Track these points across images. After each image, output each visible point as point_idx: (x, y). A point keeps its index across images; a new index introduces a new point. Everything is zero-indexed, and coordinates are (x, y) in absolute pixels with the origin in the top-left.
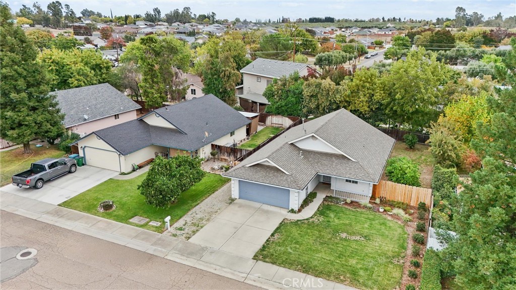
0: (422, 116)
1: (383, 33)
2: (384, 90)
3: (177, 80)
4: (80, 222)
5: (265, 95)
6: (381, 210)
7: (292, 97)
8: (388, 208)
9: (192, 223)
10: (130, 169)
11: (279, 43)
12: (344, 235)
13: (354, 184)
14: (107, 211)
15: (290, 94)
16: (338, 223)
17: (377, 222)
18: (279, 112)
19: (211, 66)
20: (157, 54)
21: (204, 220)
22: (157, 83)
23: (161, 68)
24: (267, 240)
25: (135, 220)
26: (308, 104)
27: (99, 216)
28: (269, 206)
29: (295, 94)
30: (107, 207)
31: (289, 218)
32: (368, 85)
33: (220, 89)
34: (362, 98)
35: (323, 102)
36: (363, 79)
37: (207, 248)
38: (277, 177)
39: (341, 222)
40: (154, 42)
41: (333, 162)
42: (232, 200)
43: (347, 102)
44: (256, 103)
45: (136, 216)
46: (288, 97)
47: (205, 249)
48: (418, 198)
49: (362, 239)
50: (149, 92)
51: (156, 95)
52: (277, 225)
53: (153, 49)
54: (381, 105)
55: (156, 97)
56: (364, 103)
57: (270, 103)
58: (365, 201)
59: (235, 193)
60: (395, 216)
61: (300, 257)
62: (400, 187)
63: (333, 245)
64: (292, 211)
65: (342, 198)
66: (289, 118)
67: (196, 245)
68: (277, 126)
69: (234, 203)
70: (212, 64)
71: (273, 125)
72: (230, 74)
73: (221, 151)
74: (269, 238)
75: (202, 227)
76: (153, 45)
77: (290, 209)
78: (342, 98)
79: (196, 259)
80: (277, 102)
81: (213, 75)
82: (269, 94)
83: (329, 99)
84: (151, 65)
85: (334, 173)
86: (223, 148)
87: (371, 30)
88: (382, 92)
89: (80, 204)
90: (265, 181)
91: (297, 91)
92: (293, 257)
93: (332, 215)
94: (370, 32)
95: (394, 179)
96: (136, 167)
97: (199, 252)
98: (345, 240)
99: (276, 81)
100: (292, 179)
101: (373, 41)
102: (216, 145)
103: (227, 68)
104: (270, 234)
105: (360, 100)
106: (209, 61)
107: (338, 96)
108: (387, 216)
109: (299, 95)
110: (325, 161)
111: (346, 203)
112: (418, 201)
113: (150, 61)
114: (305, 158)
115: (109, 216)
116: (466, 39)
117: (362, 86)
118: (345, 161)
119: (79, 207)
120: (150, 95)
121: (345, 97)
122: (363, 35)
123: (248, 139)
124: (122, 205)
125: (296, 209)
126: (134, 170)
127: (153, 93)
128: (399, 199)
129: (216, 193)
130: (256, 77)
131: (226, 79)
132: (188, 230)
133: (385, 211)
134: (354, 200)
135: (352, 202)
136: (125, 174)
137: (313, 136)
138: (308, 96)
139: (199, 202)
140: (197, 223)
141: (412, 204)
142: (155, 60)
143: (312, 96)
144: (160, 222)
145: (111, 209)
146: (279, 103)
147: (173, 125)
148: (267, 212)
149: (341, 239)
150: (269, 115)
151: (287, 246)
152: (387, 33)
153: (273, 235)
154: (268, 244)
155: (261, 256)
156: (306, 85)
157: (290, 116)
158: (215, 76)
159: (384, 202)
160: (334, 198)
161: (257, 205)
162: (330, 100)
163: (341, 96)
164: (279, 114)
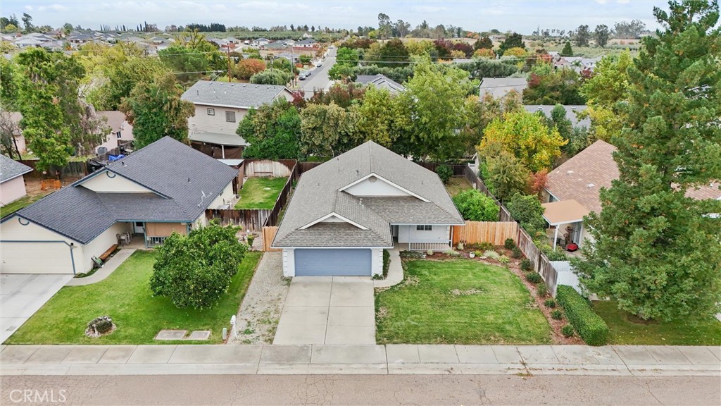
0: (450, 142)
1: (303, 46)
2: (404, 114)
3: (90, 119)
4: (72, 360)
5: (240, 132)
6: (472, 255)
7: (283, 132)
8: (478, 252)
9: (258, 320)
10: (89, 267)
11: (187, 60)
12: (457, 292)
13: (428, 232)
14: (107, 334)
15: (280, 129)
16: (439, 279)
17: (477, 269)
18: (266, 155)
19: (146, 94)
20: (51, 79)
21: (272, 313)
22: (57, 127)
23: (61, 103)
24: (376, 318)
25: (163, 335)
26: (310, 138)
27: (98, 344)
28: (343, 277)
29: (286, 128)
30: (104, 327)
31: (380, 286)
32: (384, 108)
33: (164, 129)
34: (381, 127)
35: (330, 136)
36: (377, 101)
37: (308, 347)
38: (352, 235)
39: (441, 277)
40: (46, 60)
41: (402, 207)
42: (288, 281)
43: (361, 132)
44: (219, 146)
45: (160, 330)
46: (276, 132)
47: (305, 348)
48: (502, 234)
49: (478, 291)
50: (46, 143)
51: (59, 148)
52: (373, 299)
53: (46, 72)
54: (405, 131)
55: (59, 151)
56: (385, 133)
57: (248, 144)
58: (449, 250)
59: (289, 269)
60: (489, 259)
61: (432, 328)
62: (482, 225)
63: (454, 305)
64: (377, 277)
65: (421, 250)
66: (281, 162)
67: (289, 346)
68: (263, 175)
69: (293, 283)
70: (148, 91)
71: (257, 175)
72: (179, 106)
73: (222, 217)
74: (376, 315)
75: (277, 323)
76: (45, 65)
77: (373, 275)
78: (356, 129)
79: (304, 364)
80: (261, 141)
81: (150, 109)
82: (245, 132)
83: (339, 131)
84: (45, 98)
85: (411, 220)
86: (225, 213)
87: (286, 43)
88: (404, 116)
89: (44, 333)
90: (338, 244)
91: (291, 124)
92: (424, 329)
93: (425, 272)
94: (286, 45)
95: (473, 217)
96: (99, 261)
97: (301, 354)
98: (461, 296)
99: (252, 112)
100: (372, 234)
101: (298, 56)
102: (214, 210)
103: (174, 97)
104: (374, 311)
105: (379, 129)
106: (142, 87)
107: (350, 126)
108: (481, 261)
109: (294, 129)
110: (393, 207)
111: (428, 256)
112: (502, 238)
113: (43, 90)
114: (368, 206)
115: (116, 339)
116: (420, 51)
117: (377, 111)
118: (417, 203)
119: (48, 339)
120: (48, 148)
121: (360, 126)
122: (278, 49)
123: (237, 197)
124: (126, 320)
125: (380, 273)
126: (96, 267)
127: (53, 144)
128: (481, 239)
129: (256, 275)
130: (206, 108)
131: (173, 112)
132: (261, 330)
133: (476, 256)
134: (436, 250)
135: (435, 253)
136: (85, 275)
137: (373, 176)
138: (309, 128)
139: (243, 291)
140: (266, 319)
141: (497, 243)
142: (50, 89)
143: (314, 128)
144: (208, 330)
145: (111, 329)
146: (263, 143)
147: (146, 187)
148: (345, 285)
149: (458, 297)
150: (250, 161)
151: (405, 320)
152: (307, 46)
153: (377, 310)
154: (381, 322)
155: (385, 339)
156: (304, 114)
157: (282, 159)
158: (154, 110)
159: (469, 247)
160: (410, 252)
161: (328, 279)
162: (340, 133)
163: (354, 125)
164: (264, 158)
